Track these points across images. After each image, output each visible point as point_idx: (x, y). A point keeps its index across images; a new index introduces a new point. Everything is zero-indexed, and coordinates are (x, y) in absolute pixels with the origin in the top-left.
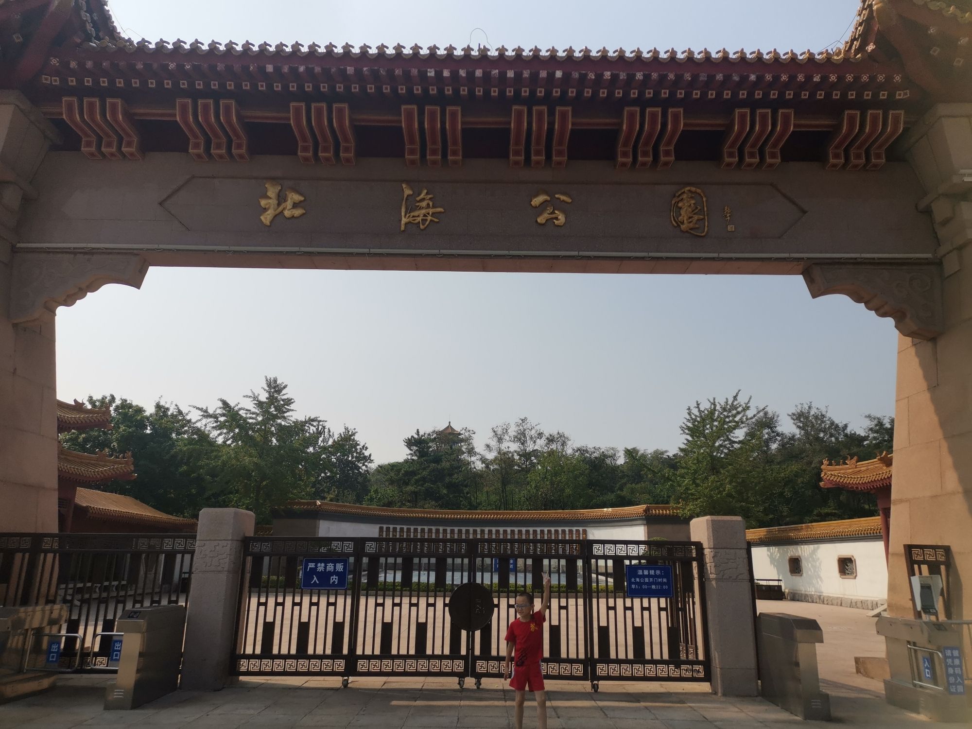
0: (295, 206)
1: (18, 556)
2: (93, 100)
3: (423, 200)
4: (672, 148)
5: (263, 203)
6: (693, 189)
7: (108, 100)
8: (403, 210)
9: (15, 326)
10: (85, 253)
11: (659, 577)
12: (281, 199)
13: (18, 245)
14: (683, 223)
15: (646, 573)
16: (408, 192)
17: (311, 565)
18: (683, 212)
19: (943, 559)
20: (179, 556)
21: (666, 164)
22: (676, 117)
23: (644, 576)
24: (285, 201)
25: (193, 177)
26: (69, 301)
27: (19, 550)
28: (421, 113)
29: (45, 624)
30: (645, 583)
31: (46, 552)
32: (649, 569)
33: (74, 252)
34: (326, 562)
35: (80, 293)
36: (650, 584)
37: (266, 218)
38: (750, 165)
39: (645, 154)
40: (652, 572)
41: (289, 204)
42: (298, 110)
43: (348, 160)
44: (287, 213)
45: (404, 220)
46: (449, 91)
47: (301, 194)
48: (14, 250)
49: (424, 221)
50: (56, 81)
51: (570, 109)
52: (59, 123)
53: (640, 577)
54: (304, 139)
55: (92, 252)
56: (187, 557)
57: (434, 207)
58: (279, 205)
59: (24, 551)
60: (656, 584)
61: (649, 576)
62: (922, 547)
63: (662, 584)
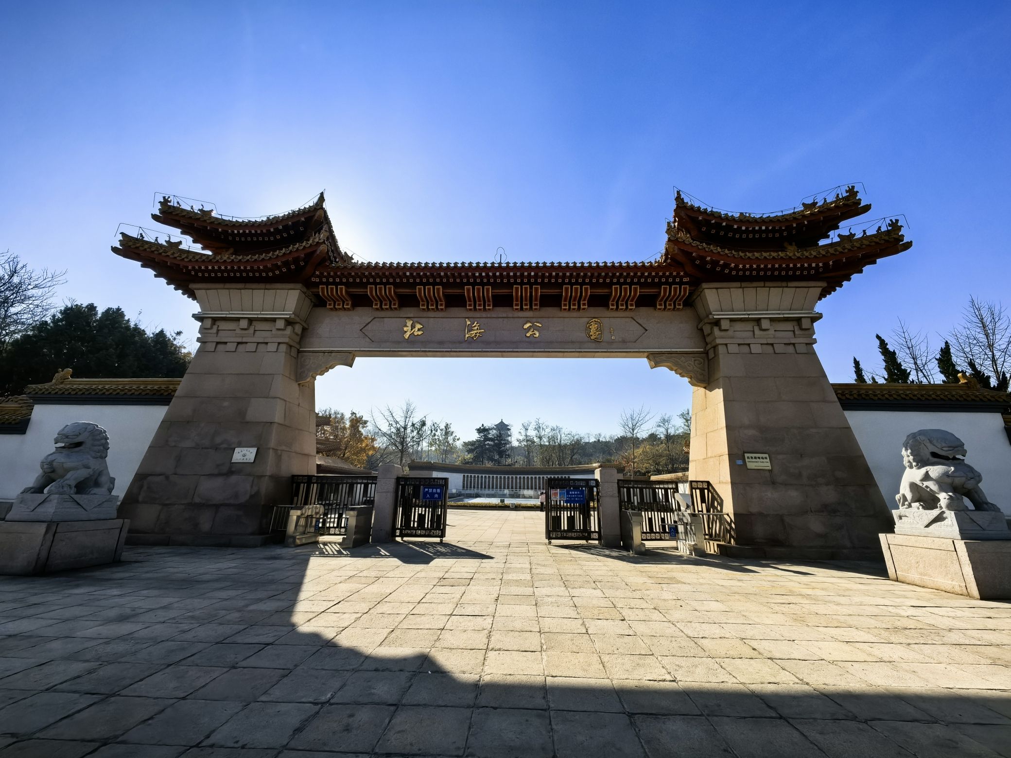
0: (419, 330)
1: (302, 485)
2: (332, 286)
3: (475, 326)
4: (586, 302)
5: (405, 329)
6: (596, 320)
7: (339, 287)
8: (466, 331)
9: (299, 384)
10: (328, 352)
11: (578, 494)
12: (413, 327)
13: (301, 349)
14: (592, 336)
15: (573, 493)
16: (469, 323)
17: (426, 490)
18: (591, 330)
19: (706, 487)
20: (370, 485)
21: (584, 309)
22: (586, 289)
23: (572, 494)
24: (415, 328)
25: (375, 318)
26: (322, 374)
27: (302, 483)
28: (473, 289)
29: (314, 513)
30: (573, 497)
31: (314, 483)
32: (575, 491)
33: (324, 352)
34: (433, 488)
35: (327, 370)
36: (575, 498)
37: (407, 336)
38: (622, 309)
39: (574, 305)
40: (576, 493)
41: (416, 329)
42: (420, 289)
43: (442, 309)
44: (416, 334)
45: (467, 336)
46: (485, 280)
47: (421, 325)
48: (299, 352)
49: (476, 336)
50: (318, 280)
51: (539, 286)
52: (317, 296)
53: (570, 495)
54: (423, 301)
55: (331, 352)
56: (373, 485)
57: (480, 329)
58: (412, 330)
59: (304, 483)
60: (577, 497)
61: (574, 494)
62: (697, 482)
63: (580, 498)
